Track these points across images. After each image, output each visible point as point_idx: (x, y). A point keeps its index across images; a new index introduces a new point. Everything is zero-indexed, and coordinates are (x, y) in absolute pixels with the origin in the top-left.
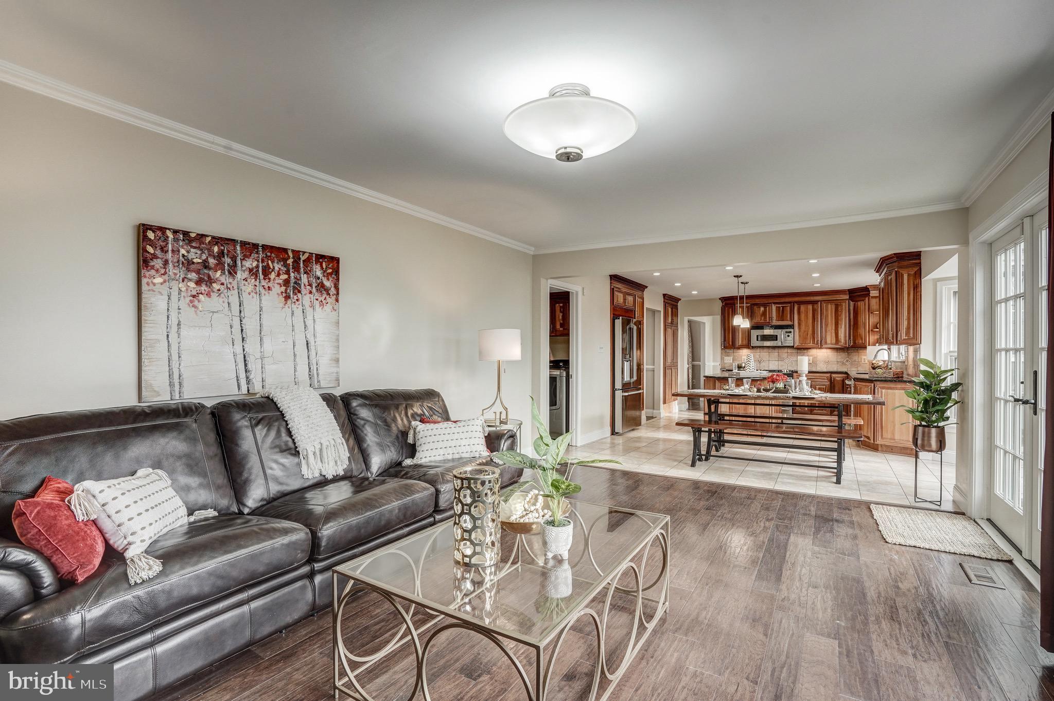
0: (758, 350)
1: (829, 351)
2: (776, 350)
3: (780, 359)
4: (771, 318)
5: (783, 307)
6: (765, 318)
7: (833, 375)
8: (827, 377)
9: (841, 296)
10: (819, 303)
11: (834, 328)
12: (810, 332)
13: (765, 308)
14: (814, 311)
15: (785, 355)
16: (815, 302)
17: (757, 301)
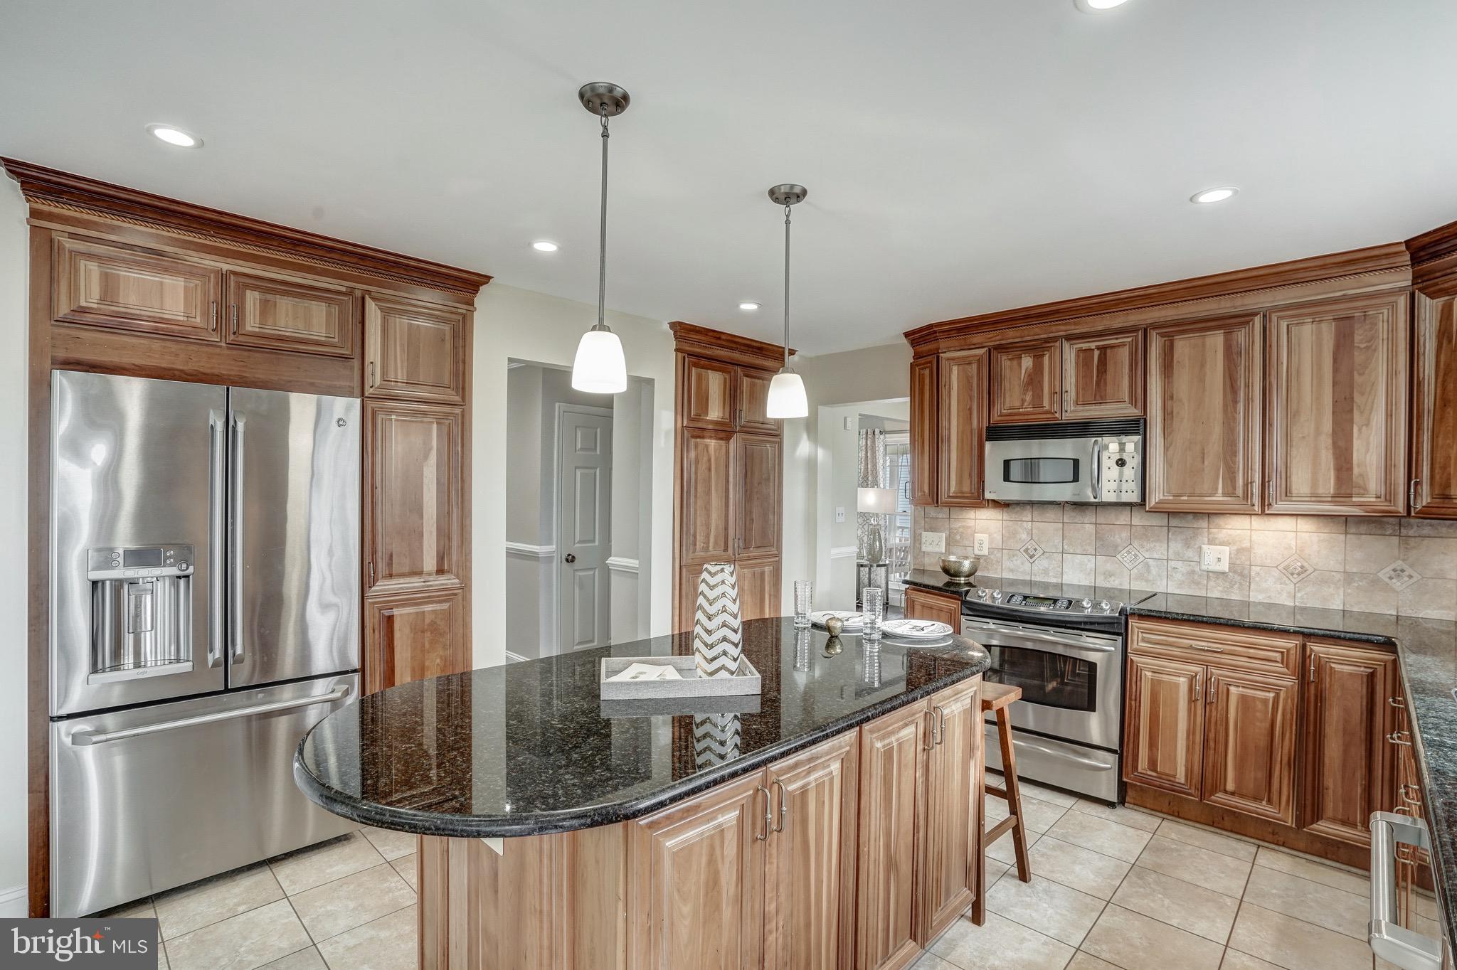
0: (1027, 515)
1: (1305, 526)
2: (1089, 517)
3: (1103, 547)
4: (1059, 394)
5: (1103, 349)
6: (1038, 396)
7: (1317, 648)
8: (1285, 655)
9: (1367, 278)
10: (1258, 321)
11: (1327, 426)
12: (1215, 446)
13: (1038, 358)
14: (1231, 354)
15: (1121, 536)
16: (1244, 318)
17: (1011, 335)
